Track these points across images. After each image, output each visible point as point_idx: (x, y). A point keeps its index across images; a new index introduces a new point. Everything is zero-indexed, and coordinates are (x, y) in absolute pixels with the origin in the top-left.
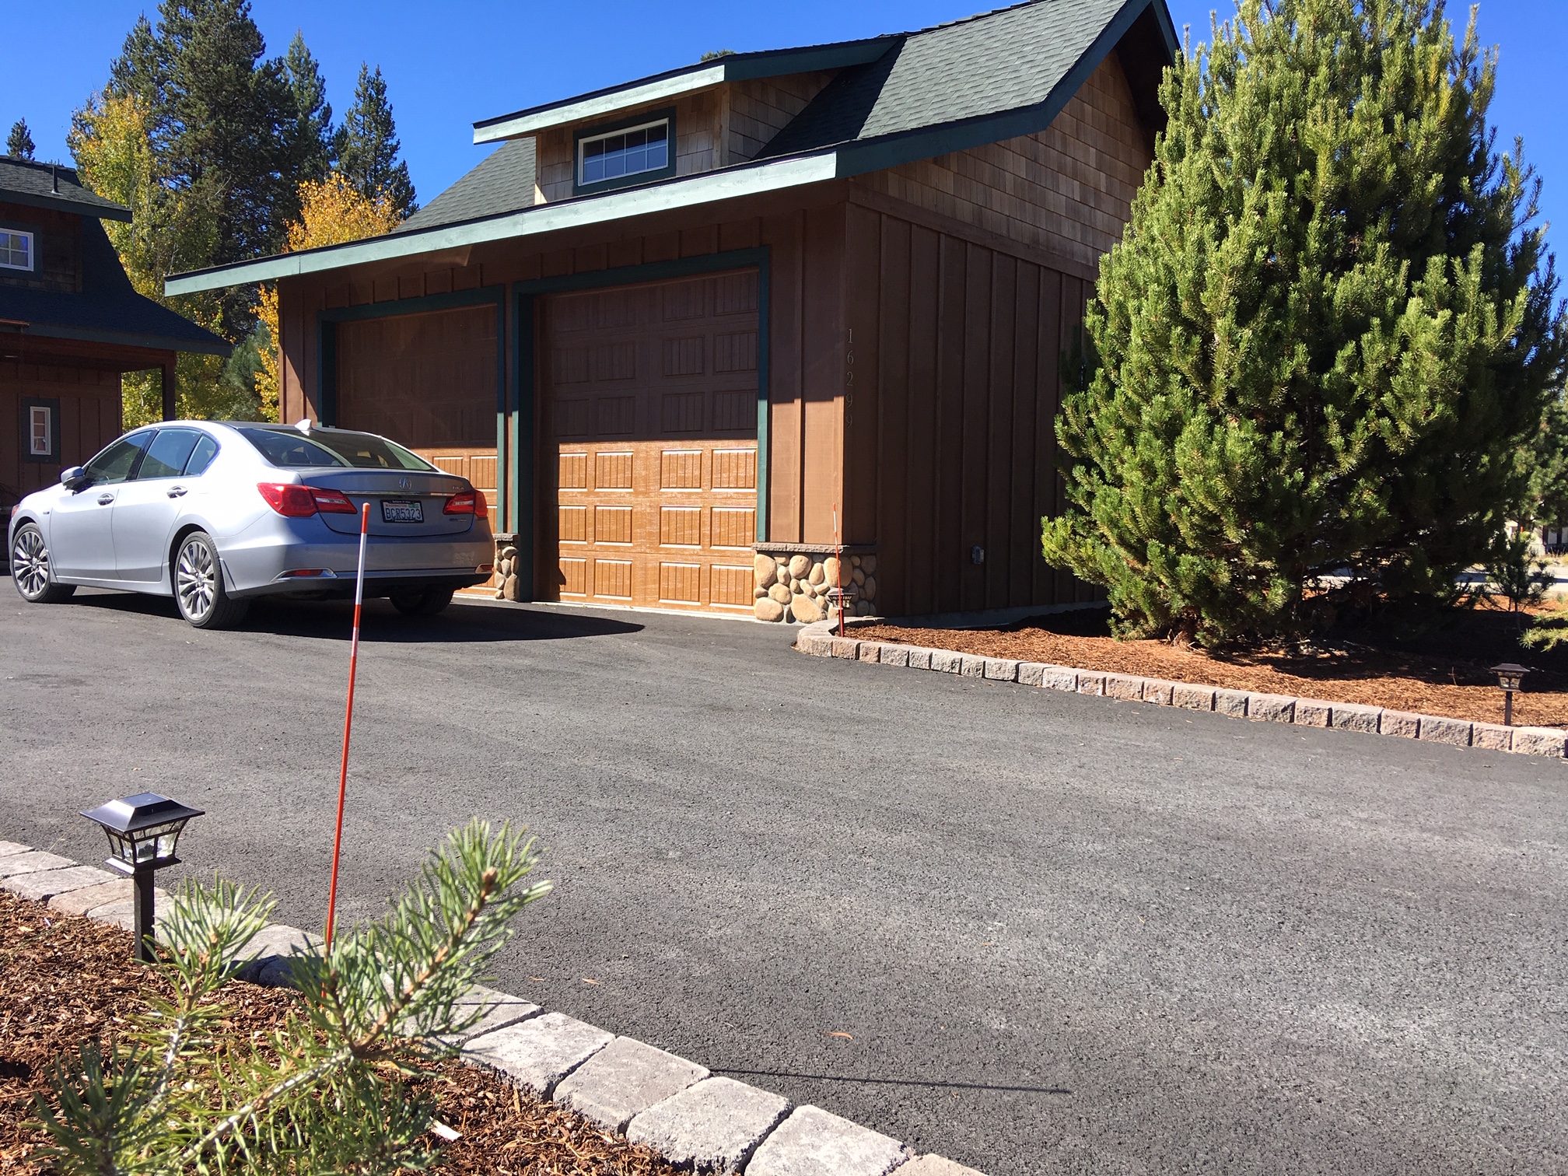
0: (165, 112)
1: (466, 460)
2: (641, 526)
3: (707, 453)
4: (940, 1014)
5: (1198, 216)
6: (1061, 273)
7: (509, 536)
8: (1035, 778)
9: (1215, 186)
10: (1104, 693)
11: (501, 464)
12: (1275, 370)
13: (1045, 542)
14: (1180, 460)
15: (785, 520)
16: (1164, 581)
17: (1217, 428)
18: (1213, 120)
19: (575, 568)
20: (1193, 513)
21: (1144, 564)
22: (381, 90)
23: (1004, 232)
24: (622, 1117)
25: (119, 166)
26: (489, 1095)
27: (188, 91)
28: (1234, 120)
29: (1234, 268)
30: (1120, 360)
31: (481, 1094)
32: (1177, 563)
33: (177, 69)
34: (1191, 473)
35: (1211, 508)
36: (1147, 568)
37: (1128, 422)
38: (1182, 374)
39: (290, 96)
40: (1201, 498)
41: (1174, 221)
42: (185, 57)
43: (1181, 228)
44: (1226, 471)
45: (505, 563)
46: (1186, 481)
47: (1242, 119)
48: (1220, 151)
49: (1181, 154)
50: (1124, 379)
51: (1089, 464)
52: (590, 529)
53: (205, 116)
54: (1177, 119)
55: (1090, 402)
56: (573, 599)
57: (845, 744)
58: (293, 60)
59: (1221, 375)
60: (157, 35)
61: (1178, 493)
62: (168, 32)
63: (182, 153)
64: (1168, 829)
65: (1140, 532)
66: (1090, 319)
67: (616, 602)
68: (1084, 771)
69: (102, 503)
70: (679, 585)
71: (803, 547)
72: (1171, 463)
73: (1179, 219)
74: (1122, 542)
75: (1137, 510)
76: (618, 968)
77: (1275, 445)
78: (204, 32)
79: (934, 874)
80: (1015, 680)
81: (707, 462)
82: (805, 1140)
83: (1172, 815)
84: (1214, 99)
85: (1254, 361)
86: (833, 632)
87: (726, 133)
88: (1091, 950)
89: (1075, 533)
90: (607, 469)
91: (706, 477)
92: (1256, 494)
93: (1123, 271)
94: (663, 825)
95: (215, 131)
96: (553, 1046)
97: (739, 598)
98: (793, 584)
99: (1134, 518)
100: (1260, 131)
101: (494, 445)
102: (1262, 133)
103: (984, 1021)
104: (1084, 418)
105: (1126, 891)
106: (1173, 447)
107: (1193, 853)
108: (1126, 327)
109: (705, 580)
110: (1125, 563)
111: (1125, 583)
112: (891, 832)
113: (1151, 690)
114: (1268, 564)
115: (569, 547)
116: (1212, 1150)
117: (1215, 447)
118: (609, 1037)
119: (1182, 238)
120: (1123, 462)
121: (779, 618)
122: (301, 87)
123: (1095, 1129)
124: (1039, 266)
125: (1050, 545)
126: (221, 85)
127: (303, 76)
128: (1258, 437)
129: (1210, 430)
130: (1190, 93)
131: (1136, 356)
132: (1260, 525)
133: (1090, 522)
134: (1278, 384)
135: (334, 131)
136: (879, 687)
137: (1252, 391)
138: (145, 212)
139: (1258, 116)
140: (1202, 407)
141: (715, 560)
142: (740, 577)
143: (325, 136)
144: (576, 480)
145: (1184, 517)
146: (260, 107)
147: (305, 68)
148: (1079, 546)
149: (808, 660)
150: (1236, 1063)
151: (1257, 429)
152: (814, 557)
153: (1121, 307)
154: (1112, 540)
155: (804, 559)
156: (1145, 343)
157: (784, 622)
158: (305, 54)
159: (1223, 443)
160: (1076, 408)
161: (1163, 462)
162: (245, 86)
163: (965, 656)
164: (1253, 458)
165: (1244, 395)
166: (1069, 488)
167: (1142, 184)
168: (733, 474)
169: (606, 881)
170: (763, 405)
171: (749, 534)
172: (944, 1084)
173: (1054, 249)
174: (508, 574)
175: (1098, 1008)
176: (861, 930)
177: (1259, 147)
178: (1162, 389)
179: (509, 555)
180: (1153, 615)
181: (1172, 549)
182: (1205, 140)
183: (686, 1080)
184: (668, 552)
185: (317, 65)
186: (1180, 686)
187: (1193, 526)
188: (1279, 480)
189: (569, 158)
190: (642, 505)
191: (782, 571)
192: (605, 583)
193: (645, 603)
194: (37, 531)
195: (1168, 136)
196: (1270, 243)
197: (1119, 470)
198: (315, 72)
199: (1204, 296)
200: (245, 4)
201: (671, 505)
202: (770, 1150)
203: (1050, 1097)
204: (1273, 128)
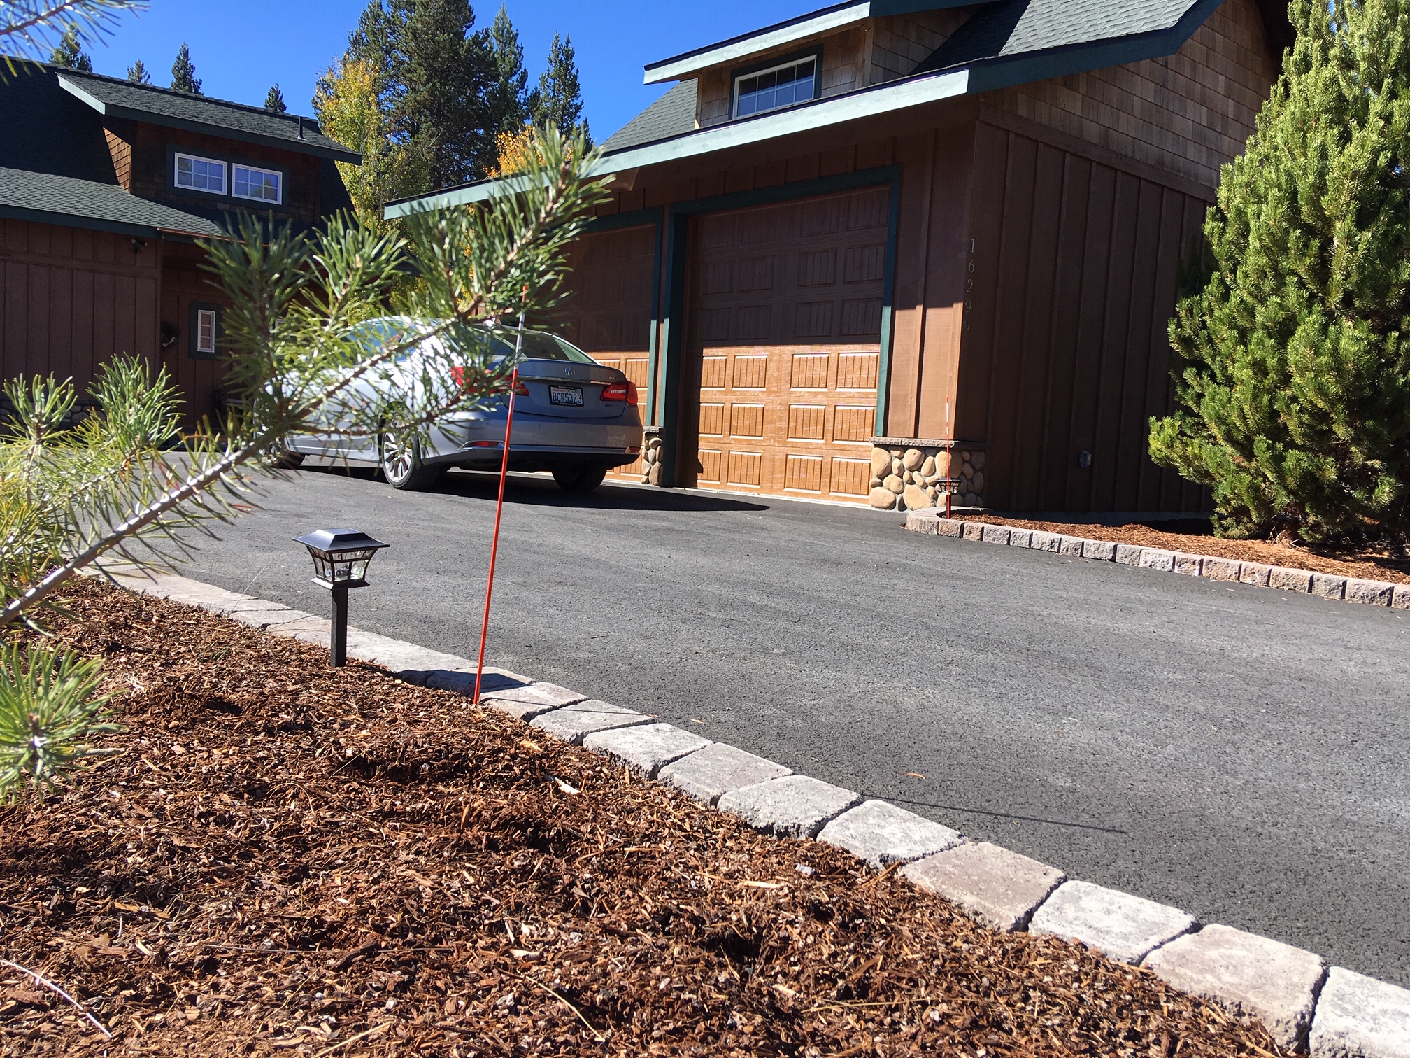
0: (391, 77)
1: (623, 362)
2: (771, 422)
3: (834, 356)
4: (1008, 771)
5: (1322, 124)
6: (1184, 194)
7: (655, 429)
8: (1123, 627)
9: (1341, 98)
10: (1200, 573)
11: (652, 365)
12: (1393, 271)
13: (1151, 442)
14: (1292, 358)
15: (902, 417)
16: (1269, 475)
17: (1331, 328)
18: (1341, 32)
19: (712, 458)
20: (1302, 410)
21: (1250, 461)
22: (569, 56)
23: (1130, 153)
24: (714, 792)
25: (353, 120)
26: (605, 770)
27: (410, 58)
28: (1363, 32)
29: (1356, 173)
30: (1237, 263)
31: (598, 769)
32: (1284, 459)
33: (402, 40)
34: (1303, 370)
35: (1321, 405)
36: (1253, 464)
37: (1241, 322)
38: (1300, 277)
39: (494, 62)
40: (1311, 395)
41: (1299, 129)
42: (409, 29)
43: (1305, 136)
44: (1338, 369)
45: (651, 453)
46: (1297, 379)
47: (1371, 31)
48: (1347, 63)
49: (1308, 67)
50: (1240, 282)
51: (1201, 366)
52: (726, 424)
53: (424, 79)
54: (1306, 35)
55: (1205, 304)
56: (709, 485)
57: (943, 593)
58: (498, 30)
59: (1338, 277)
60: (387, 10)
61: (1289, 393)
62: (396, 7)
63: (404, 112)
64: (1250, 669)
65: (1248, 428)
66: (1209, 226)
67: (746, 489)
68: (1172, 625)
70: (803, 476)
71: (917, 442)
72: (1283, 362)
73: (1303, 126)
74: (1229, 438)
75: (1246, 407)
76: (721, 715)
77: (1390, 346)
79: (1015, 682)
80: (1113, 560)
81: (833, 364)
82: (871, 821)
83: (1257, 660)
84: (1343, 15)
85: (1372, 263)
86: (940, 515)
87: (868, 65)
88: (1161, 743)
89: (1182, 433)
90: (744, 371)
91: (832, 378)
92: (1367, 392)
93: (1245, 178)
94: (771, 633)
95: (431, 93)
96: (661, 743)
97: (856, 489)
98: (906, 475)
99: (1242, 415)
100: (1388, 43)
101: (647, 349)
102: (1390, 45)
103: (1051, 779)
104: (1198, 320)
105: (1202, 708)
106: (1285, 347)
107: (1272, 687)
108: (1244, 232)
109: (826, 472)
110: (1230, 459)
111: (1229, 478)
112: (978, 652)
113: (1248, 571)
114: (1376, 463)
115: (707, 441)
116: (1261, 884)
117: (1328, 345)
118: (708, 742)
119: (1305, 144)
120: (1233, 361)
121: (892, 506)
122: (503, 55)
123: (1147, 859)
124: (1163, 187)
125: (1156, 444)
126: (437, 52)
127: (505, 44)
128: (1372, 337)
129: (1324, 330)
130: (1320, 9)
131: (1253, 259)
132: (1370, 423)
133: (1198, 424)
134: (1396, 285)
135: (529, 93)
136: (978, 557)
137: (1368, 291)
138: (373, 161)
139: (1387, 27)
140: (1318, 307)
141: (837, 454)
142: (858, 469)
143: (521, 97)
144: (716, 380)
145: (1294, 414)
146: (469, 72)
147: (508, 37)
148: (1185, 445)
149: (916, 537)
150: (1292, 830)
151: (1372, 330)
152: (927, 451)
153: (1240, 213)
154: (1219, 436)
155: (918, 452)
156: (1264, 247)
157: (896, 510)
158: (507, 25)
159: (1337, 341)
160: (1190, 311)
161: (1275, 360)
162: (457, 54)
163: (1064, 537)
164: (1367, 357)
165: (1360, 298)
166: (1179, 390)
167: (1268, 98)
168: (856, 376)
169: (717, 662)
170: (887, 312)
171: (868, 430)
172: (1007, 815)
173: (1179, 170)
174: (654, 462)
175: (1162, 782)
176: (942, 712)
177: (1386, 58)
178: (1279, 289)
179: (655, 445)
180: (1256, 508)
181: (1279, 446)
182: (1333, 52)
183: (771, 775)
184: (794, 446)
185: (517, 35)
186: (1276, 570)
187: (1301, 423)
188: (1391, 380)
189: (726, 95)
190: (774, 403)
191: (896, 463)
192: (738, 472)
193: (771, 490)
195: (1296, 52)
196: (1395, 149)
197: (1230, 370)
198: (515, 41)
199: (1324, 200)
201: (798, 402)
202: (841, 824)
203: (1106, 834)
204: (1401, 39)
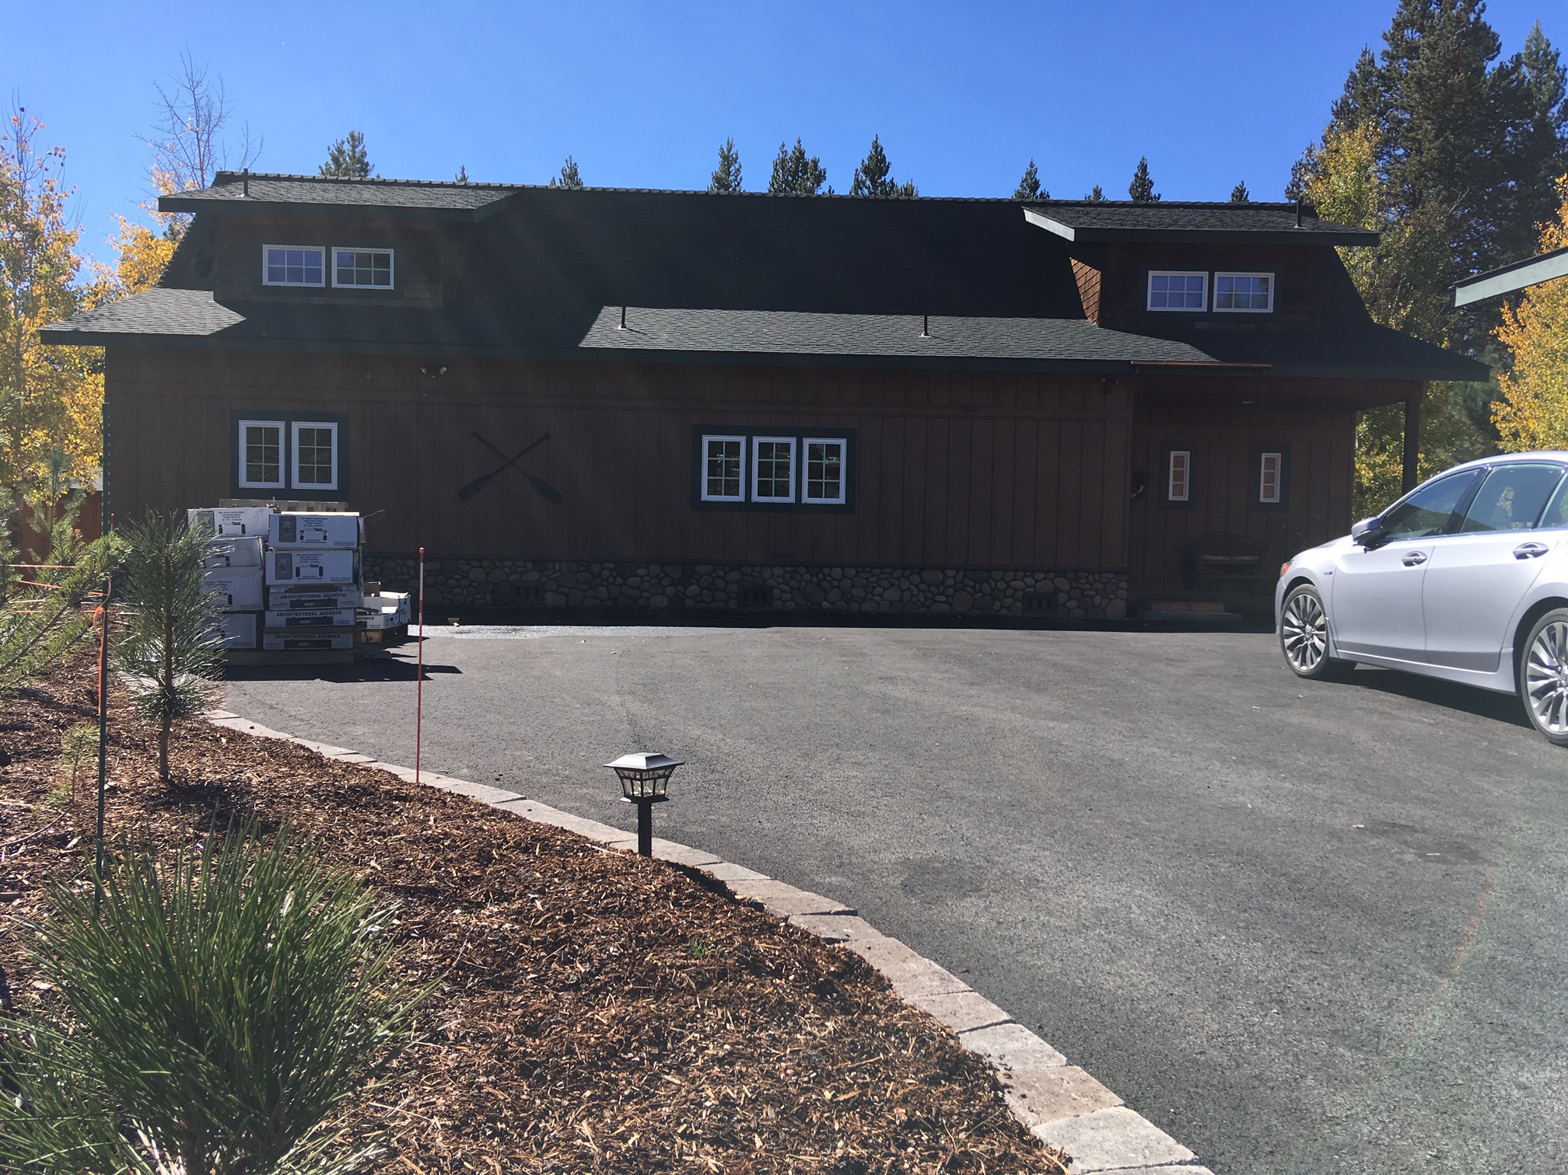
25: (1348, 200)
27: (1413, 113)
33: (1402, 94)
39: (1528, 95)
42: (1412, 78)
53: (1431, 135)
58: (1531, 54)
60: (1380, 64)
62: (1392, 58)
63: (1404, 180)
69: (1408, 564)
78: (1432, 47)
95: (1442, 150)
122: (1539, 83)
126: (1450, 98)
127: (1540, 70)
147: (1544, 60)
158: (1543, 46)
162: (1477, 94)
185: (1558, 55)
194: (1315, 594)
198: (1555, 63)
200: (1480, 5)
